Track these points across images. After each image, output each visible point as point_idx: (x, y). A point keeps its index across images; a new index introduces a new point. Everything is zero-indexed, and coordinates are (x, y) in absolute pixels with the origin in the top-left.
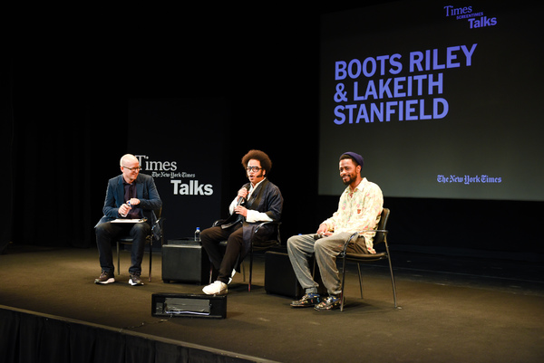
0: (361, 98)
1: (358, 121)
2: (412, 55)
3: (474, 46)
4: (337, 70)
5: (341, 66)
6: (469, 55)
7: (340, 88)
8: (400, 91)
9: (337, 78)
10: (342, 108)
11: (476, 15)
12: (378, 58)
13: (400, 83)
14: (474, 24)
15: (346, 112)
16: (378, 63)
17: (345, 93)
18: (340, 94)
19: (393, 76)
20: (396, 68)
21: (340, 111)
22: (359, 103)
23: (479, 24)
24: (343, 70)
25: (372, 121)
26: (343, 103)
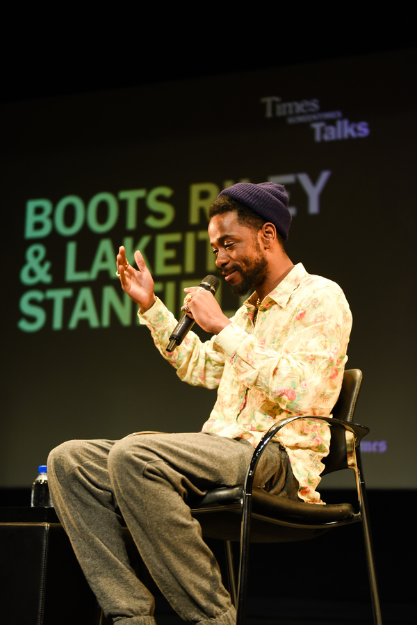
0: (83, 276)
1: (73, 324)
2: (196, 189)
3: (324, 176)
4: (31, 218)
5: (39, 211)
6: (313, 193)
7: (36, 254)
8: (168, 262)
9: (30, 233)
10: (38, 295)
11: (329, 115)
12: (123, 195)
13: (169, 246)
14: (323, 131)
15: (47, 305)
16: (123, 205)
17: (47, 265)
18: (35, 267)
19: (155, 232)
20: (159, 216)
21: (33, 302)
22: (77, 287)
23: (333, 134)
24: (43, 218)
25: (106, 322)
26: (41, 287)
